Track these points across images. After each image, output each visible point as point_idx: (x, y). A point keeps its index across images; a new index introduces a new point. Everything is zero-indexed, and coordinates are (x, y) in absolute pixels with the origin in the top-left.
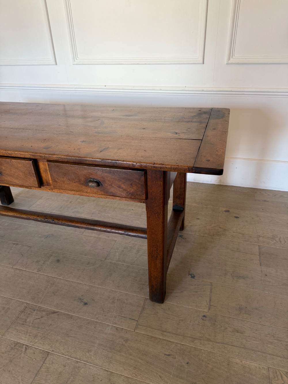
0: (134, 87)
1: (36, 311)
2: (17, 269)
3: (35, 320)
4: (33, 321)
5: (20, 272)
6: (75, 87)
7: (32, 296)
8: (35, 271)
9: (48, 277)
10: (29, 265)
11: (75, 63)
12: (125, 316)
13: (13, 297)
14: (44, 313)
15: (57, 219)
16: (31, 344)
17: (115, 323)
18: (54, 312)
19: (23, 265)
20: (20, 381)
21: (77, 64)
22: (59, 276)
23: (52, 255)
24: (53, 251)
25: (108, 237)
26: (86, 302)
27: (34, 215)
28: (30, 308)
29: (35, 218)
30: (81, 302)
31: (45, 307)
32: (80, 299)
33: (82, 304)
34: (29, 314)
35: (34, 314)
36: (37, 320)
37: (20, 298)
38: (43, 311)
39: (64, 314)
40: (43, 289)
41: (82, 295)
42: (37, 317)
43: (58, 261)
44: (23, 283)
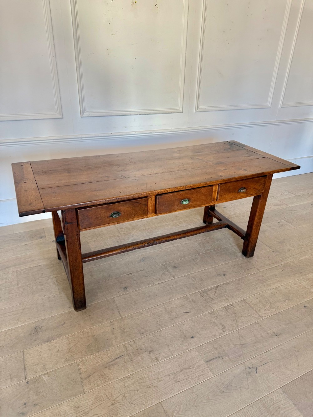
0: (135, 132)
1: (208, 292)
2: (159, 284)
4: (215, 296)
5: (165, 284)
6: (83, 137)
7: (193, 289)
8: (172, 278)
9: (185, 276)
10: (162, 278)
11: (84, 115)
12: (248, 269)
13: (185, 295)
14: (214, 290)
15: (157, 240)
16: (231, 303)
17: (249, 274)
18: (217, 287)
19: (158, 280)
20: (251, 315)
22: (190, 273)
23: (166, 267)
24: (162, 265)
26: (223, 274)
27: (138, 244)
28: (204, 293)
29: (140, 245)
30: (221, 275)
31: (209, 287)
32: (218, 275)
33: (223, 276)
34: (207, 295)
35: (210, 293)
36: (216, 294)
37: (190, 293)
38: (211, 289)
39: (223, 284)
40: (193, 282)
41: (217, 273)
42: (213, 293)
43: (175, 267)
44: (176, 287)
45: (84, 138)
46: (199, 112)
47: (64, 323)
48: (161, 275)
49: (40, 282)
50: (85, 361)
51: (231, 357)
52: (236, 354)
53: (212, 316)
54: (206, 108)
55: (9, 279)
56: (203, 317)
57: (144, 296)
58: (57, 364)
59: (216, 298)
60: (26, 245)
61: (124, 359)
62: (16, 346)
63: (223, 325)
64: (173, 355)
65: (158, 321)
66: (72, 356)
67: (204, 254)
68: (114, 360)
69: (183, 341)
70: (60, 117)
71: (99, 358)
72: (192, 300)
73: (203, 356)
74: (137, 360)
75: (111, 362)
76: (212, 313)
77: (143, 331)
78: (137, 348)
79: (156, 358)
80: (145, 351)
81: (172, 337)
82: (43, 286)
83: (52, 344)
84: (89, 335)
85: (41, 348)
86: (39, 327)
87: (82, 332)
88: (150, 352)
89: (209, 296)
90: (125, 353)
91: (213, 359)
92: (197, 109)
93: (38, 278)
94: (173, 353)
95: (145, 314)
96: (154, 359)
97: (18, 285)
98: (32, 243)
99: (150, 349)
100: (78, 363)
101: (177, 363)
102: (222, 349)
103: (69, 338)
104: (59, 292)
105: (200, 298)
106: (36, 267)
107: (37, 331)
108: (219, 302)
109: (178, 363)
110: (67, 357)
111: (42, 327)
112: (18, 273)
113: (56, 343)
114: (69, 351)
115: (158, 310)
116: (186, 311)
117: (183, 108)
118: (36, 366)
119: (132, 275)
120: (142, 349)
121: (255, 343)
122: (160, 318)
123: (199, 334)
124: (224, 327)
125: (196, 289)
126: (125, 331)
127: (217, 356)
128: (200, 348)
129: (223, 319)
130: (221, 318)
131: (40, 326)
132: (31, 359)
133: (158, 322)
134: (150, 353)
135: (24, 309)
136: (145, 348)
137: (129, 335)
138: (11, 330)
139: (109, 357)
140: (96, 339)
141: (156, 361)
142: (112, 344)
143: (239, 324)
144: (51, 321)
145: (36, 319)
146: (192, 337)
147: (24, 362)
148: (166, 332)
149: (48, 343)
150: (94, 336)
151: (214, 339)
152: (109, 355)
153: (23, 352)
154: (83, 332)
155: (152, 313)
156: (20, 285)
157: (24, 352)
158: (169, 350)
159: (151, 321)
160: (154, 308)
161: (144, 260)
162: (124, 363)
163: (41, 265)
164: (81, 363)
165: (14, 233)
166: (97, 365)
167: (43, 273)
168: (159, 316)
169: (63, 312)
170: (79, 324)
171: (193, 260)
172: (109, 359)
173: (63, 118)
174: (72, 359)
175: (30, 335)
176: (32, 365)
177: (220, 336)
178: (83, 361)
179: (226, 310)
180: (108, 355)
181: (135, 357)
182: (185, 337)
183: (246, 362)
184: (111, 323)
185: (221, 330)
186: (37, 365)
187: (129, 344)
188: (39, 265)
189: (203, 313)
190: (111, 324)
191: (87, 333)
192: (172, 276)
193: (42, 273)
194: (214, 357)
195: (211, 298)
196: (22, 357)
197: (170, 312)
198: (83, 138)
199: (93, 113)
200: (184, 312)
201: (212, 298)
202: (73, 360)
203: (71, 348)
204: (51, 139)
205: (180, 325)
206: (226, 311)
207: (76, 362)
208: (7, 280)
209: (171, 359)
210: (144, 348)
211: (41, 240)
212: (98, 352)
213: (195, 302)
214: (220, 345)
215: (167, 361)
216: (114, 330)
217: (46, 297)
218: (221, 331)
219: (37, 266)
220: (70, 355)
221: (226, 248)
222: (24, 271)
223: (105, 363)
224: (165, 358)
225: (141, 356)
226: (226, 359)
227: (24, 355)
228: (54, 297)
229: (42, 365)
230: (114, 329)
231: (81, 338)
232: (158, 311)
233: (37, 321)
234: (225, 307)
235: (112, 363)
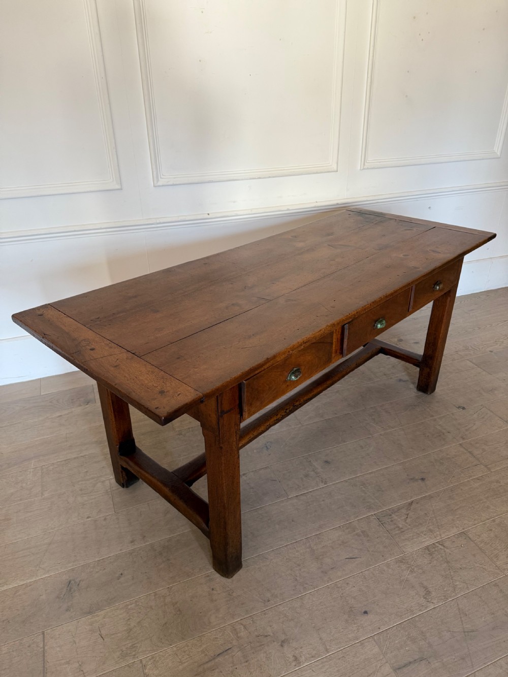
1: (393, 515)
2: (297, 496)
3: (406, 521)
4: (407, 523)
5: (308, 497)
7: (364, 507)
8: (322, 485)
9: (346, 481)
10: (303, 485)
11: (160, 183)
12: (467, 467)
13: (347, 521)
14: (404, 511)
16: (438, 538)
17: (471, 476)
18: (410, 504)
19: (296, 489)
20: (481, 566)
21: (163, 186)
22: (357, 474)
23: (310, 461)
24: (303, 457)
25: (336, 414)
26: (420, 478)
28: (384, 516)
30: (417, 480)
31: (394, 506)
32: (412, 479)
33: (420, 481)
34: (392, 521)
35: (396, 518)
36: (409, 520)
37: (357, 516)
38: (399, 509)
39: (421, 499)
40: (363, 494)
41: (408, 475)
42: (403, 518)
43: (327, 462)
44: (330, 503)
45: (160, 223)
46: (368, 169)
47: (121, 574)
48: (302, 479)
49: (81, 490)
50: (158, 659)
51: (445, 660)
52: (456, 655)
53: (403, 567)
54: (380, 162)
55: (29, 483)
56: (385, 568)
57: (269, 521)
58: (104, 663)
59: (408, 529)
60: (61, 416)
61: (232, 657)
62: (32, 621)
63: (426, 588)
64: (328, 652)
65: (298, 575)
66: (133, 646)
67: (382, 437)
68: (214, 659)
69: (347, 621)
70: (118, 187)
71: (185, 652)
72: (363, 532)
73: (388, 655)
74: (258, 660)
75: (207, 662)
76: (401, 561)
77: (268, 595)
78: (256, 633)
79: (294, 656)
80: (274, 642)
81: (325, 610)
82: (85, 498)
83: (96, 618)
84: (166, 601)
85: (77, 628)
86: (75, 582)
87: (153, 594)
88: (283, 643)
89: (395, 524)
90: (235, 642)
91: (410, 663)
92: (364, 164)
93: (79, 482)
94: (328, 647)
95: (272, 560)
96: (292, 659)
97: (42, 494)
98: (72, 412)
99: (283, 637)
100: (144, 662)
101: (336, 669)
102: (427, 641)
103: (129, 607)
104: (113, 510)
105: (378, 527)
106: (75, 458)
107: (70, 590)
108: (415, 537)
109: (338, 671)
110: (124, 649)
111: (80, 581)
112: (44, 470)
113: (104, 618)
114: (129, 636)
115: (297, 551)
116: (351, 555)
117: (337, 163)
118: (64, 666)
119: (246, 476)
120: (266, 636)
121: (493, 629)
122: (300, 570)
123: (377, 605)
124: (428, 593)
125: (370, 508)
126: (234, 594)
127: (416, 657)
128: (381, 637)
129: (424, 572)
130: (420, 571)
131: (77, 580)
132: (58, 649)
133: (298, 578)
134: (282, 646)
135: (50, 544)
136: (273, 633)
137: (243, 604)
138: (24, 586)
139: (203, 652)
140: (179, 610)
141: (294, 664)
142: (210, 623)
143: (459, 586)
144: (97, 570)
145: (70, 565)
146: (366, 612)
147: (44, 656)
148: (314, 599)
149: (90, 617)
150: (176, 603)
151: (408, 617)
152: (204, 646)
153: (43, 633)
154: (155, 596)
155: (285, 558)
156: (46, 495)
157: (45, 634)
158: (321, 639)
159: (283, 574)
160: (288, 547)
161: (269, 447)
162: (231, 665)
163: (85, 455)
164: (150, 663)
165: (42, 394)
166: (181, 667)
167: (87, 472)
168: (299, 565)
169: (121, 550)
170: (148, 578)
171: (361, 447)
172: (203, 655)
173: (122, 189)
174: (134, 653)
175: (58, 597)
176: (58, 662)
177: (420, 610)
178: (153, 658)
179: (431, 554)
180: (201, 646)
181: (253, 653)
182: (352, 611)
183: (477, 673)
184: (208, 576)
185: (422, 599)
186: (68, 663)
187: (242, 624)
188: (81, 455)
189: (384, 560)
190: (208, 578)
191: (163, 596)
192: (322, 482)
193: (86, 470)
194: (412, 660)
195: (399, 527)
196: (41, 645)
197: (321, 557)
198: (158, 224)
199: (175, 178)
200: (348, 557)
201: (402, 528)
202: (135, 655)
203: (131, 630)
204: (102, 227)
205: (339, 585)
206: (431, 557)
207: (141, 661)
208: (24, 485)
209: (325, 660)
210: (272, 635)
211: (87, 406)
212: (183, 639)
213: (368, 536)
214: (422, 632)
215: (317, 666)
216: (215, 592)
217: (90, 519)
218: (422, 601)
219: (77, 458)
220: (130, 645)
221: (422, 423)
222: (56, 466)
223: (196, 664)
224: (313, 657)
225: (266, 652)
226: (437, 664)
227: (45, 641)
228: (105, 519)
229: (77, 665)
230: (213, 589)
231: (151, 607)
232: (297, 553)
233: (73, 570)
234: (427, 548)
235: (209, 665)
